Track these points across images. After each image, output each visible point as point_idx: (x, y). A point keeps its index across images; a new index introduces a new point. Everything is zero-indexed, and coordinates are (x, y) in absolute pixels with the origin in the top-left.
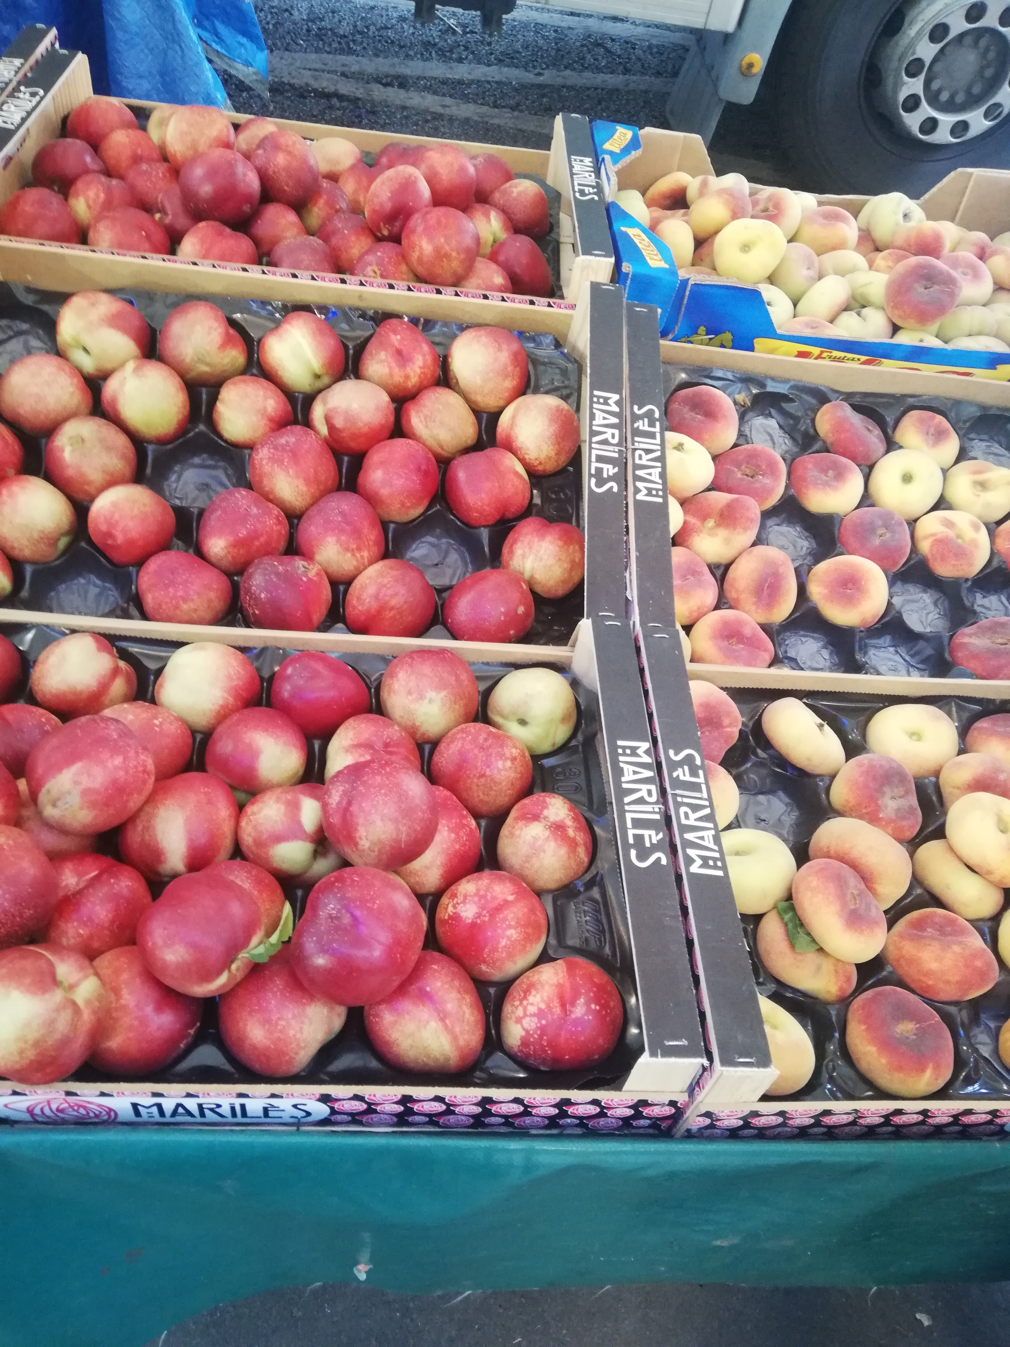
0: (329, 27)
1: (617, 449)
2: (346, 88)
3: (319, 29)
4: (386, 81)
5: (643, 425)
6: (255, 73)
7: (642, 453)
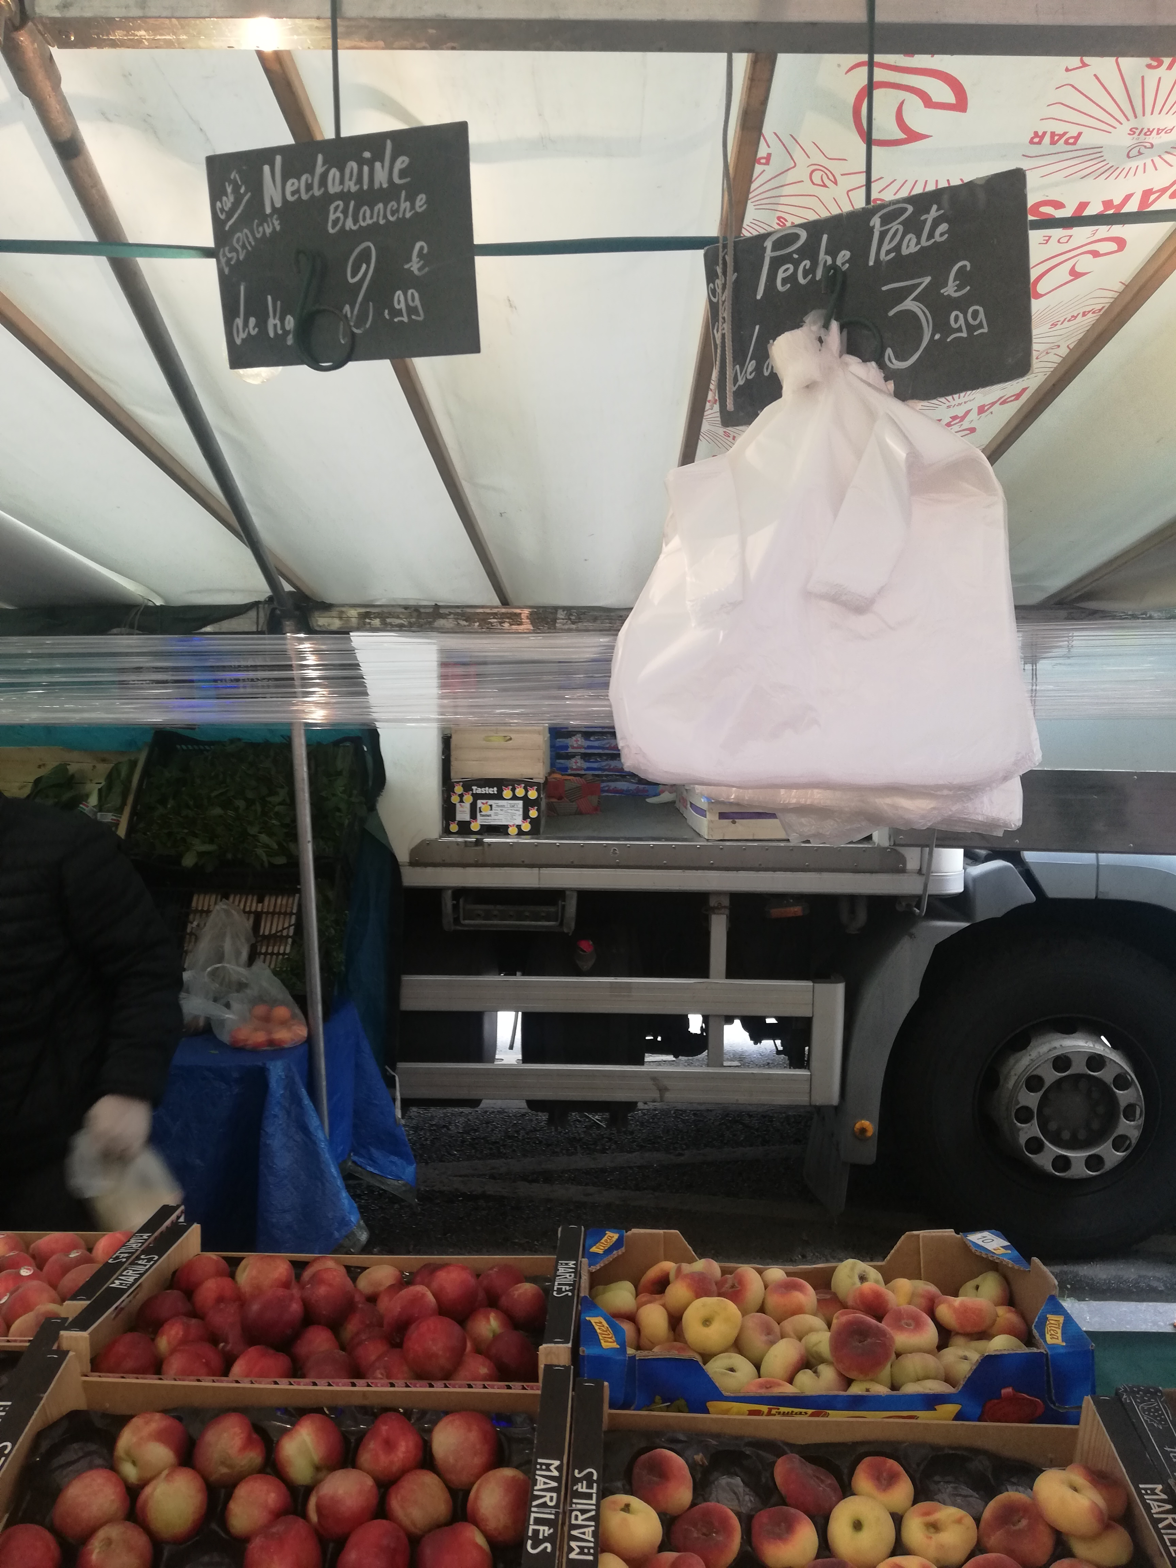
0: (483, 1136)
1: (553, 1511)
2: (492, 1188)
3: (472, 1139)
4: (531, 1178)
5: (582, 1488)
6: (404, 1185)
7: (578, 1513)
